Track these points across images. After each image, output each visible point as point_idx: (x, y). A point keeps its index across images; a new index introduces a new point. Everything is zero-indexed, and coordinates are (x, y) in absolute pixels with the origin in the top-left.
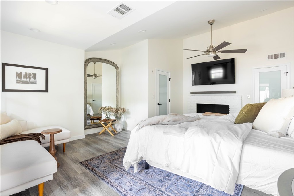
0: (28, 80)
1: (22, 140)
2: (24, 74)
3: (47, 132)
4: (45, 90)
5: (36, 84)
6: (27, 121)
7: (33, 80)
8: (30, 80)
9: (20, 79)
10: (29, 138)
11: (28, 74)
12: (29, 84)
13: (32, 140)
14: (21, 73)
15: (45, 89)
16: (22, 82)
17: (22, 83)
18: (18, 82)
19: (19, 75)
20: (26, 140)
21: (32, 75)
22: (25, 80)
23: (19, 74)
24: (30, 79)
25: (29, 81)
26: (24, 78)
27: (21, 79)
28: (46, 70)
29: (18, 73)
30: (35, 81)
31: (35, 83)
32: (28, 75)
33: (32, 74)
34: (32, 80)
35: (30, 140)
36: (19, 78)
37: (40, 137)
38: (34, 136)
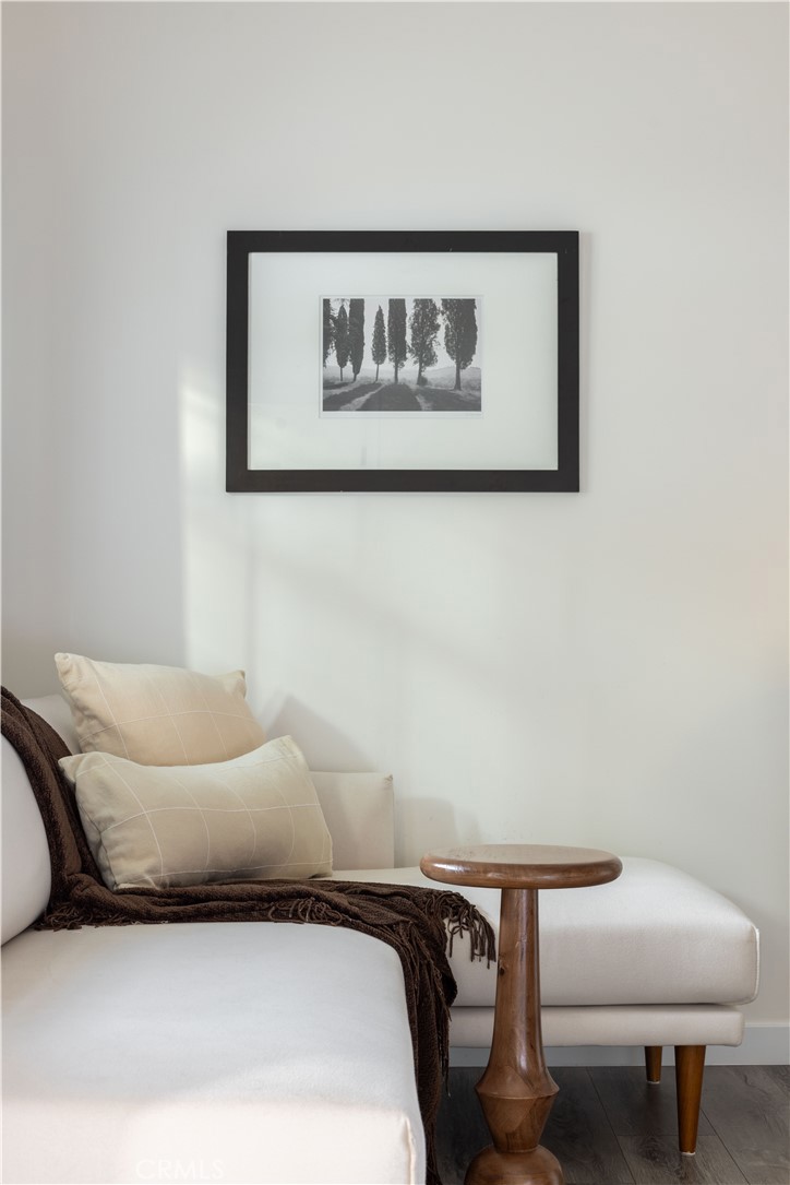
0: (410, 369)
1: (280, 917)
2: (380, 314)
3: (463, 858)
4: (553, 465)
5: (474, 405)
6: (390, 778)
7: (453, 363)
8: (429, 371)
9: (349, 365)
10: (336, 907)
11: (410, 310)
12: (418, 408)
13: (357, 928)
14: (357, 305)
15: (550, 462)
16: (363, 399)
17: (366, 407)
18: (336, 398)
19: (341, 330)
20: (312, 920)
21: (440, 320)
22: (387, 369)
23: (340, 322)
24: (426, 357)
25: (422, 381)
26: (379, 357)
27: (357, 370)
28: (564, 246)
29: (335, 313)
30: (463, 373)
31: (462, 398)
32: (409, 322)
33: (439, 305)
34: (443, 367)
35: (344, 924)
36: (342, 363)
37: (449, 926)
38: (391, 907)
